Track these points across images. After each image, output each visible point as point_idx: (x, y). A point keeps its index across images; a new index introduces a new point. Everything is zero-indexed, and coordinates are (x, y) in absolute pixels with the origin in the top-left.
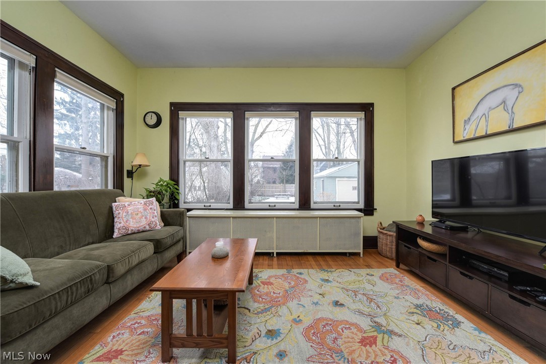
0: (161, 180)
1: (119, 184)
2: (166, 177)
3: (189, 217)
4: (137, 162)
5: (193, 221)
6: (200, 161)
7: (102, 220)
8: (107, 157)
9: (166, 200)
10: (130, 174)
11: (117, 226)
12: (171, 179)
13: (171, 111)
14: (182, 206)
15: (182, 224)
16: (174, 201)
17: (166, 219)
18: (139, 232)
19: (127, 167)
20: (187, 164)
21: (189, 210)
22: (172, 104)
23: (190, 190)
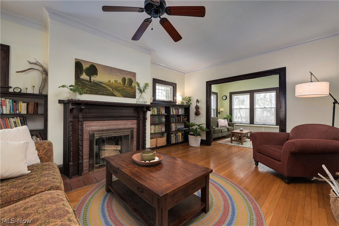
0: (227, 115)
1: (217, 116)
2: (228, 114)
3: (235, 125)
4: (221, 110)
5: (236, 127)
6: (239, 109)
7: (216, 123)
8: (214, 109)
9: (229, 120)
10: (219, 113)
11: (219, 125)
12: (230, 114)
13: (230, 95)
14: (233, 122)
15: (233, 126)
16: (231, 120)
17: (229, 125)
18: (223, 127)
19: (218, 111)
20: (235, 110)
21: (235, 123)
22: (230, 93)
23: (236, 118)
